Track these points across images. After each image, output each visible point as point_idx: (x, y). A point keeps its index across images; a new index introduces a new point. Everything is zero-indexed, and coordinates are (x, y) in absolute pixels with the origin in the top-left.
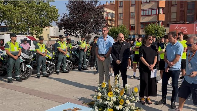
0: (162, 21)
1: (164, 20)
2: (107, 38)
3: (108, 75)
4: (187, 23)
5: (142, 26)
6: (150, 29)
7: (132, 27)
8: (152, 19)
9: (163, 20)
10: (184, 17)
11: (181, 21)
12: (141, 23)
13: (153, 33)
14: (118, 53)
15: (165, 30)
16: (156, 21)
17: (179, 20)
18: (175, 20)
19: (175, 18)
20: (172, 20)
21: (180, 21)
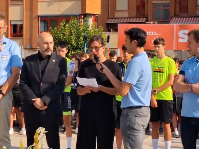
0: (94, 15)
1: (100, 13)
2: (5, 43)
3: (6, 140)
4: (155, 23)
5: (41, 25)
6: (64, 34)
7: (15, 26)
8: (68, 9)
9: (98, 12)
10: (146, 7)
11: (140, 18)
12: (39, 17)
13: (72, 46)
14: (39, 81)
15: (108, 37)
16: (80, 15)
17: (134, 14)
18: (126, 15)
19: (126, 8)
20: (117, 15)
21: (137, 18)
